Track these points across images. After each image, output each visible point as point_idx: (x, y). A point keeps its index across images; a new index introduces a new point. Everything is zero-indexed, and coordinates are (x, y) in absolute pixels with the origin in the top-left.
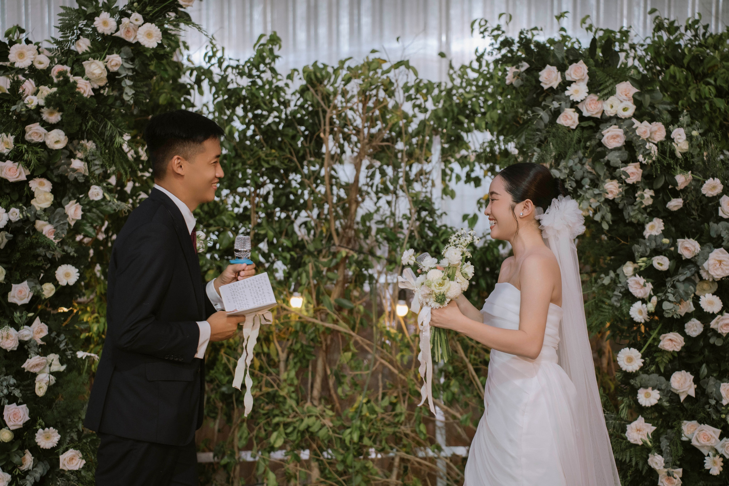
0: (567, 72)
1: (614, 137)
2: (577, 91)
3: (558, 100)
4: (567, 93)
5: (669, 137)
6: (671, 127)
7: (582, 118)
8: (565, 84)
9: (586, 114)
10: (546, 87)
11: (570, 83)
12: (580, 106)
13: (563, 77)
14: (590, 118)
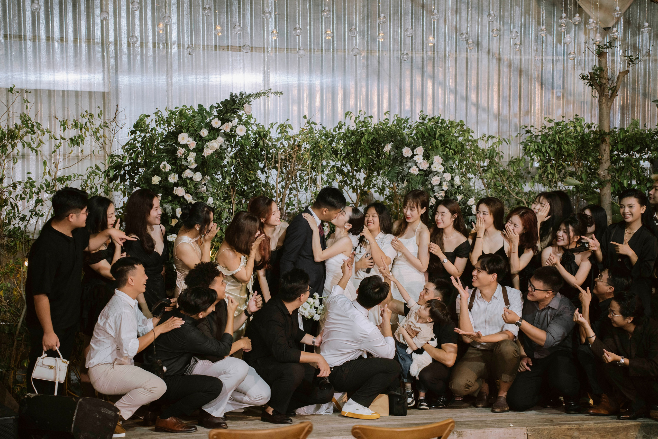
0: (415, 151)
1: (436, 181)
2: (418, 159)
3: (410, 162)
4: (415, 159)
5: (452, 179)
6: (453, 175)
7: (420, 170)
8: (414, 155)
9: (421, 168)
10: (406, 156)
11: (415, 155)
12: (418, 165)
13: (413, 152)
14: (422, 170)
